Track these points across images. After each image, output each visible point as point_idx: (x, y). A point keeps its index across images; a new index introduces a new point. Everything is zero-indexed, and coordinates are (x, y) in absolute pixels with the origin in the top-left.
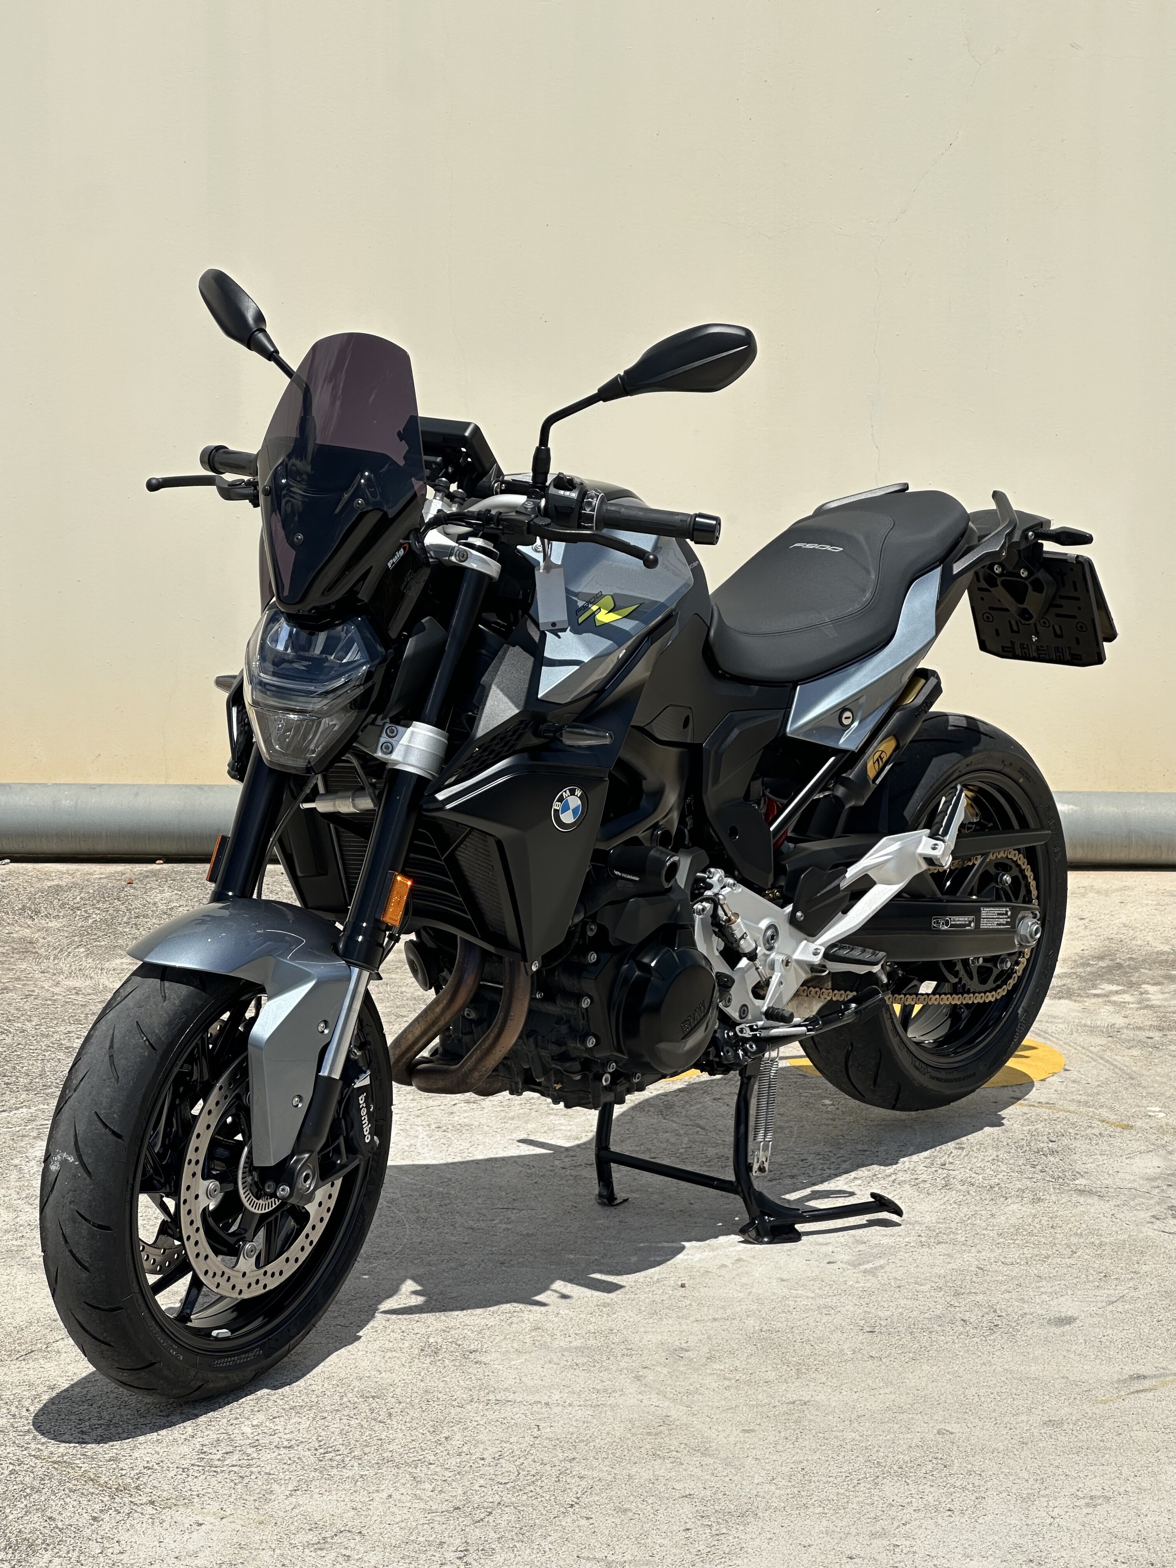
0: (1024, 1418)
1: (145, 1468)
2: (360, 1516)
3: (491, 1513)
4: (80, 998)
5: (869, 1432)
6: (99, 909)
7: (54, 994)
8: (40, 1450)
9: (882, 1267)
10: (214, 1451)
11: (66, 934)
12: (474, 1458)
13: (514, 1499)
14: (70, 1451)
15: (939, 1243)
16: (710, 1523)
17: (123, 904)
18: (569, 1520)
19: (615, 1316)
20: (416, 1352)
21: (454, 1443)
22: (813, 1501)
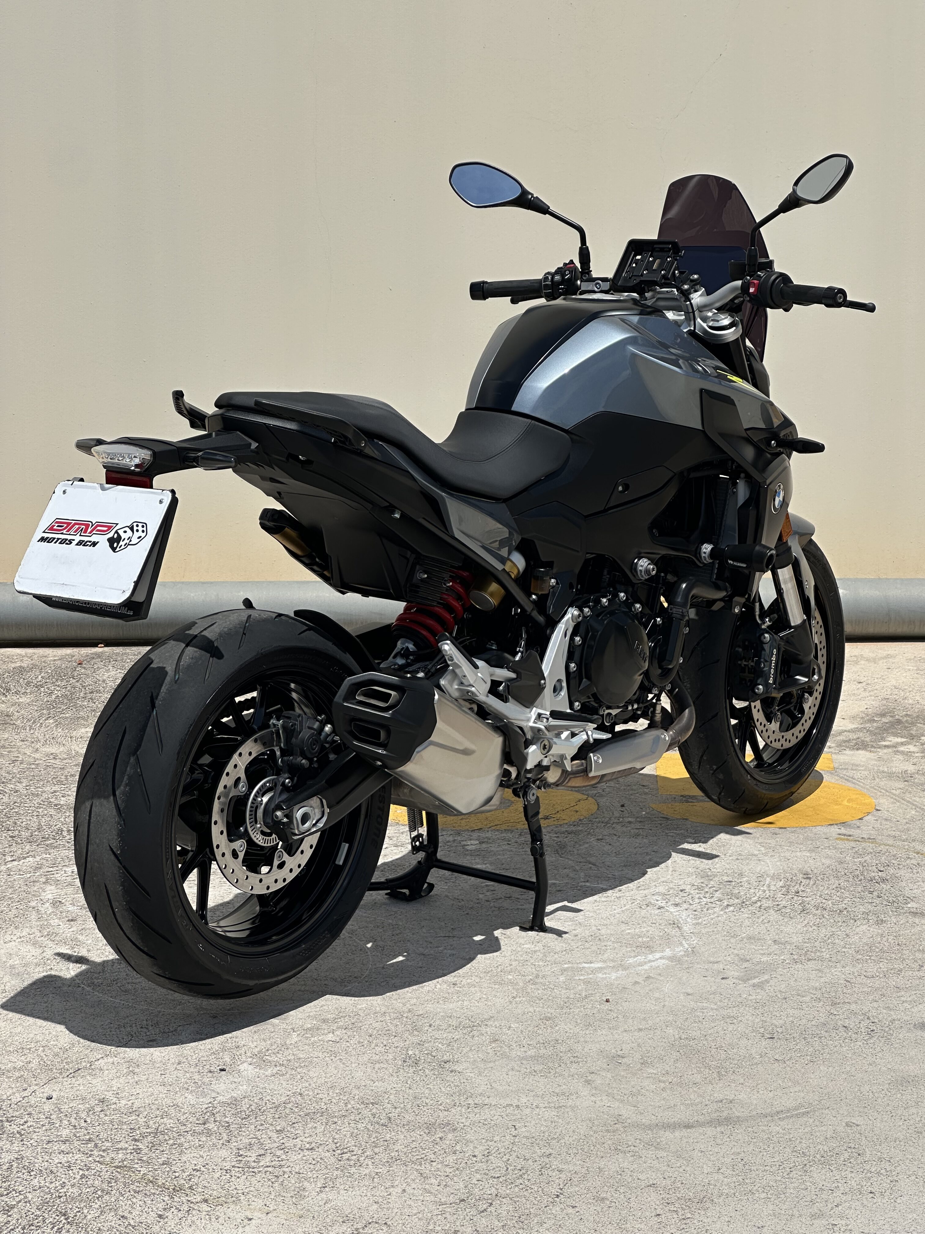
1: (194, 1170)
2: (382, 1209)
3: (491, 1204)
4: (57, 762)
5: (790, 1126)
6: (59, 686)
7: (35, 759)
8: (104, 1157)
9: (767, 981)
10: (249, 1154)
11: (36, 708)
12: (467, 1155)
13: (508, 1191)
14: (128, 1156)
15: (809, 960)
16: (675, 1209)
17: (78, 681)
18: (558, 1209)
19: (557, 1028)
20: (400, 1063)
21: (448, 1143)
22: (757, 1187)
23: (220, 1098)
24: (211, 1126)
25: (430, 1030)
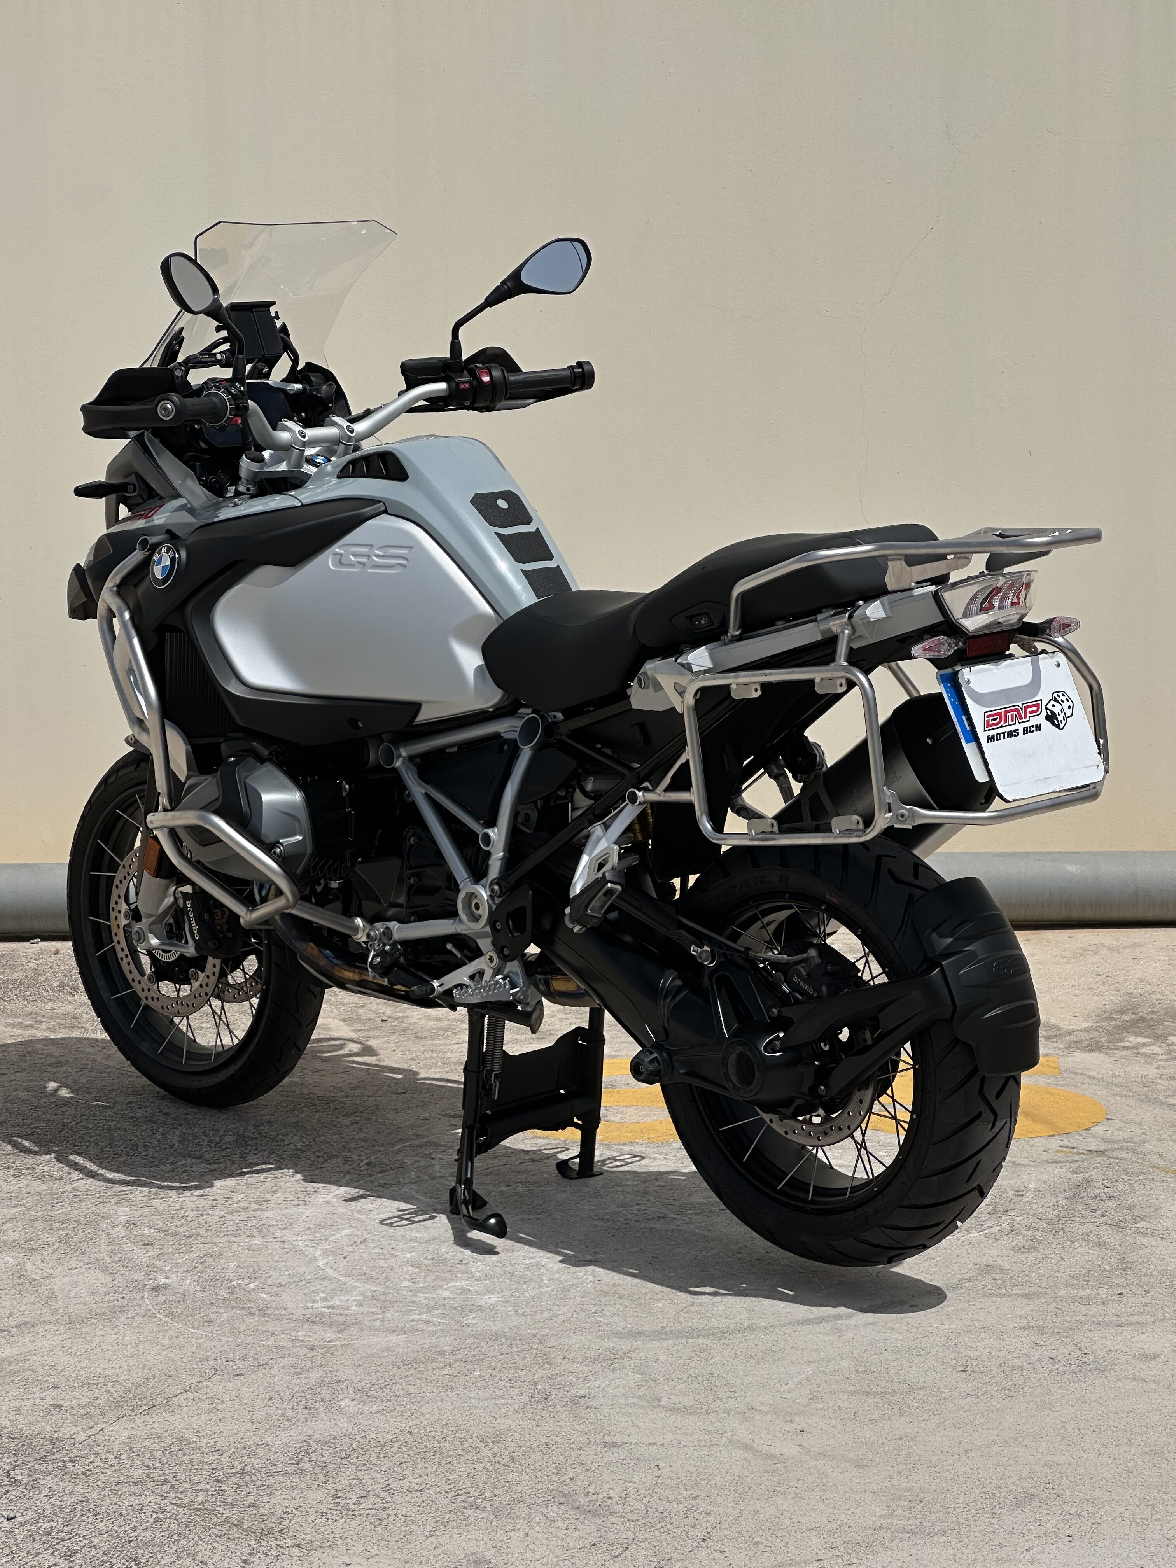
0: (1125, 1448)
1: (284, 1513)
7: (108, 1067)
8: (181, 1499)
10: (349, 1496)
12: (601, 1497)
13: (647, 1535)
14: (209, 1498)
16: (840, 1554)
18: (704, 1554)
19: (713, 1361)
20: (527, 1399)
21: (579, 1483)
22: (936, 1530)
23: (317, 1436)
24: (306, 1465)
25: (563, 1363)
